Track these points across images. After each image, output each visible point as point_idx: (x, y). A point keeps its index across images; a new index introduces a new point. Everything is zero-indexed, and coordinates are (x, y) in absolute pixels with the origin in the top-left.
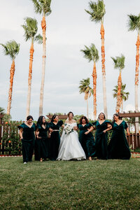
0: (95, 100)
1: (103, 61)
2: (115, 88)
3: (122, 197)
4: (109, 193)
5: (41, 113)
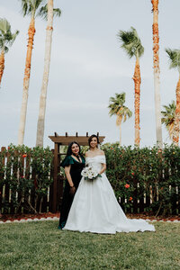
0: (138, 120)
1: (156, 49)
2: (164, 110)
5: (40, 132)
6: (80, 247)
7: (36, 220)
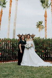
5: (14, 34)
6: (28, 71)
7: (13, 62)
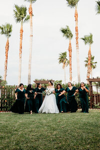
0: (71, 69)
1: (77, 38)
2: (86, 60)
3: (92, 142)
4: (82, 139)
5: (29, 79)
